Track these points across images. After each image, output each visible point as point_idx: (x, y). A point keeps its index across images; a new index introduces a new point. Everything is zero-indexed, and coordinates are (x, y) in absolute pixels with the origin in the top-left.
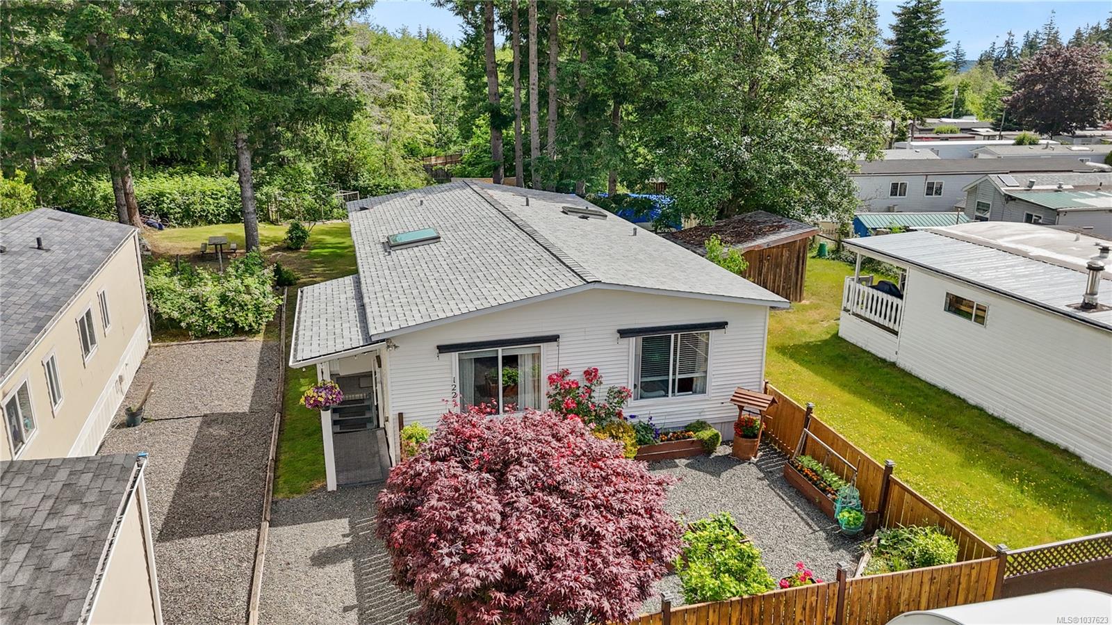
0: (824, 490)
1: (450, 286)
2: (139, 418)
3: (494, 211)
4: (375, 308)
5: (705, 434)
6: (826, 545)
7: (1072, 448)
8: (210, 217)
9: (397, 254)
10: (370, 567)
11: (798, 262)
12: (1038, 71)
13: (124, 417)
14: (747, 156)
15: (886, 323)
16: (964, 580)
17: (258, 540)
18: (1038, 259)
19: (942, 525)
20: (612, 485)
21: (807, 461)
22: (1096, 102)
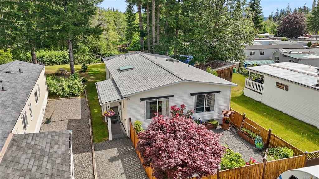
0: (251, 137)
1: (142, 81)
2: (50, 121)
3: (148, 60)
4: (121, 88)
5: (214, 123)
6: (253, 153)
7: (314, 125)
8: (58, 63)
9: (122, 73)
10: (126, 162)
11: (230, 74)
12: (287, 20)
13: (46, 121)
14: (215, 44)
15: (258, 91)
16: (296, 161)
17: (92, 155)
18: (301, 73)
19: (287, 146)
20: (206, 136)
21: (244, 129)
22: (303, 29)
